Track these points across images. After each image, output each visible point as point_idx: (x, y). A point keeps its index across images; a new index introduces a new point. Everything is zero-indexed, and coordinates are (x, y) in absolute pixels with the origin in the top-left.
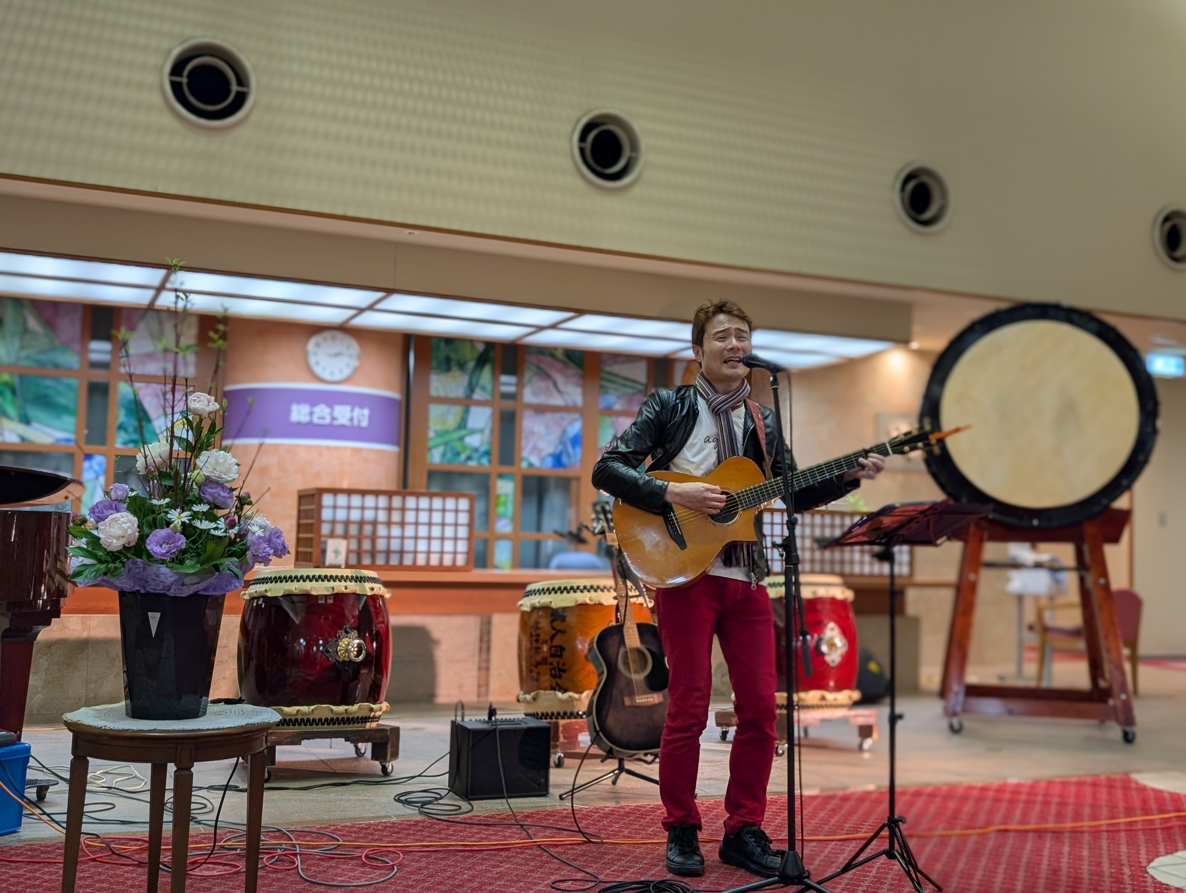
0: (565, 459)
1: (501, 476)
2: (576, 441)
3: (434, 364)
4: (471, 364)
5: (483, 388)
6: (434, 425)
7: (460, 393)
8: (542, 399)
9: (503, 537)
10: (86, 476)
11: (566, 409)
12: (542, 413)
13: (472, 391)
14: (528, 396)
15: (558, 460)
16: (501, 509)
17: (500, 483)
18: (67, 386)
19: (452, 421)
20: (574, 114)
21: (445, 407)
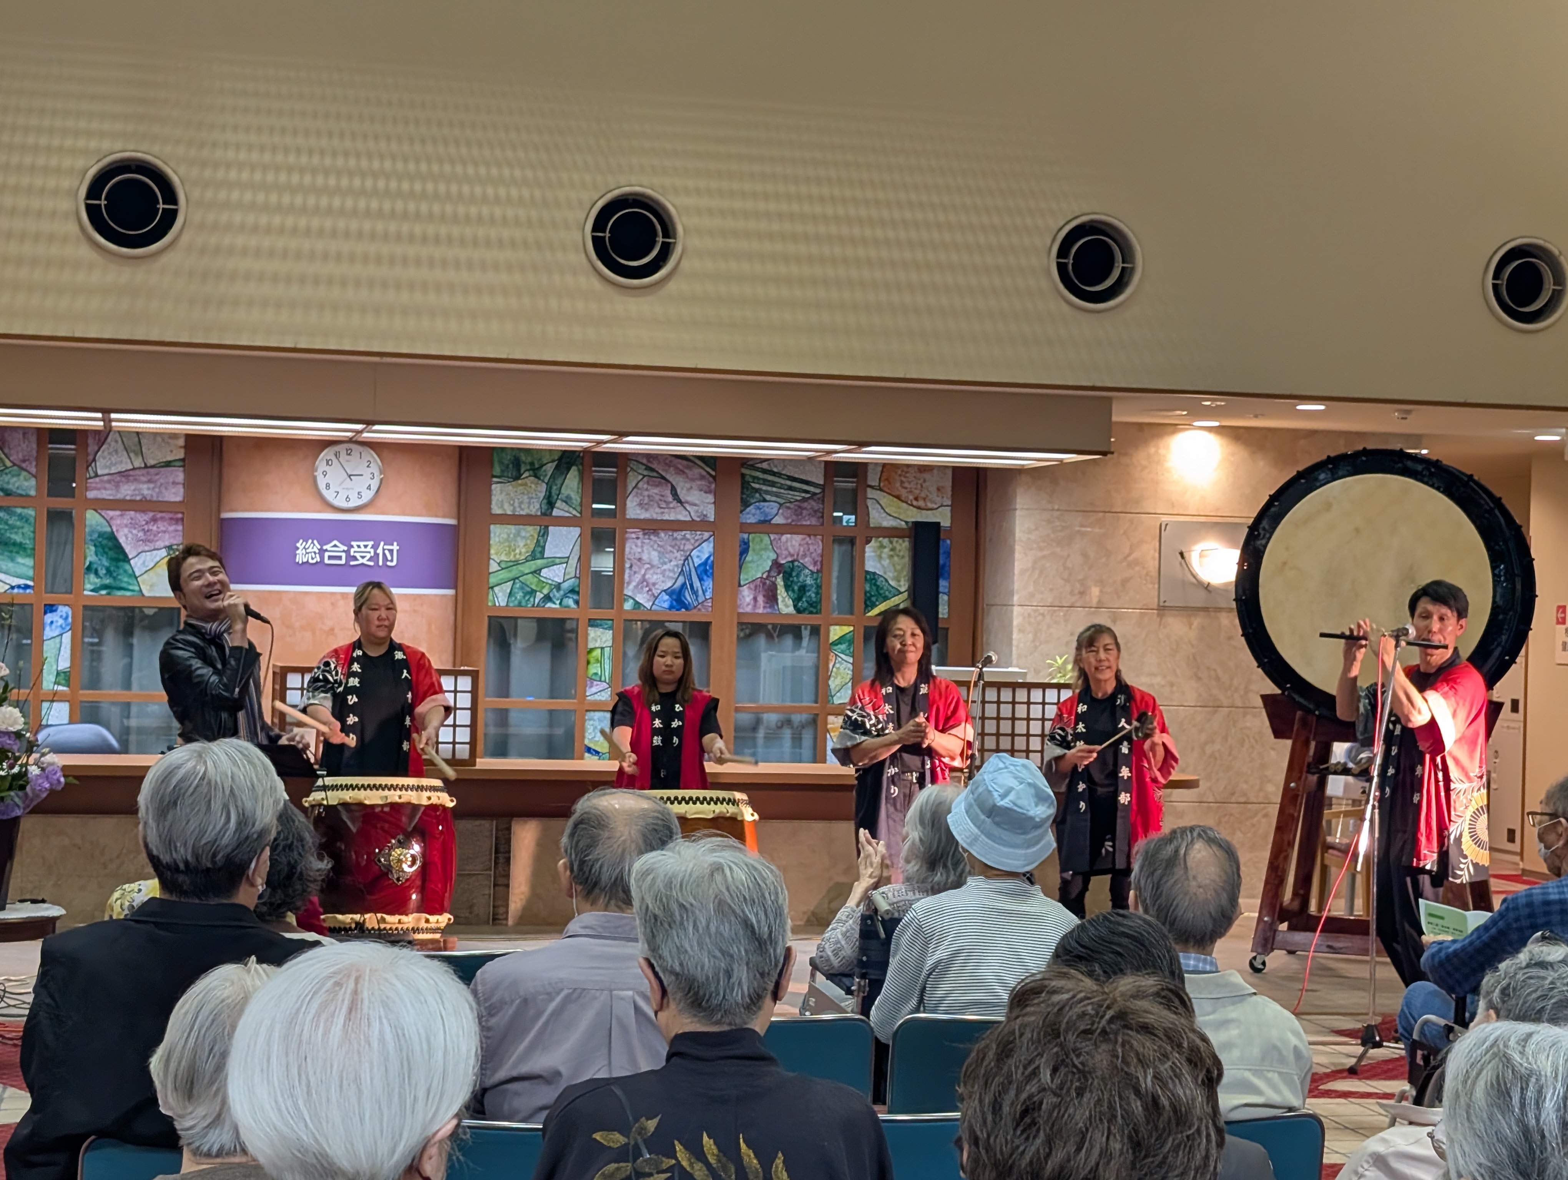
0: (688, 597)
1: (593, 623)
2: (704, 570)
3: (497, 470)
4: (550, 468)
5: (567, 501)
6: (497, 554)
7: (534, 508)
8: (653, 513)
9: (597, 707)
10: (48, 633)
11: (691, 525)
12: (655, 532)
13: (551, 504)
14: (634, 510)
15: (677, 598)
16: (594, 669)
17: (592, 632)
18: (21, 517)
19: (522, 549)
20: (587, 197)
21: (512, 529)
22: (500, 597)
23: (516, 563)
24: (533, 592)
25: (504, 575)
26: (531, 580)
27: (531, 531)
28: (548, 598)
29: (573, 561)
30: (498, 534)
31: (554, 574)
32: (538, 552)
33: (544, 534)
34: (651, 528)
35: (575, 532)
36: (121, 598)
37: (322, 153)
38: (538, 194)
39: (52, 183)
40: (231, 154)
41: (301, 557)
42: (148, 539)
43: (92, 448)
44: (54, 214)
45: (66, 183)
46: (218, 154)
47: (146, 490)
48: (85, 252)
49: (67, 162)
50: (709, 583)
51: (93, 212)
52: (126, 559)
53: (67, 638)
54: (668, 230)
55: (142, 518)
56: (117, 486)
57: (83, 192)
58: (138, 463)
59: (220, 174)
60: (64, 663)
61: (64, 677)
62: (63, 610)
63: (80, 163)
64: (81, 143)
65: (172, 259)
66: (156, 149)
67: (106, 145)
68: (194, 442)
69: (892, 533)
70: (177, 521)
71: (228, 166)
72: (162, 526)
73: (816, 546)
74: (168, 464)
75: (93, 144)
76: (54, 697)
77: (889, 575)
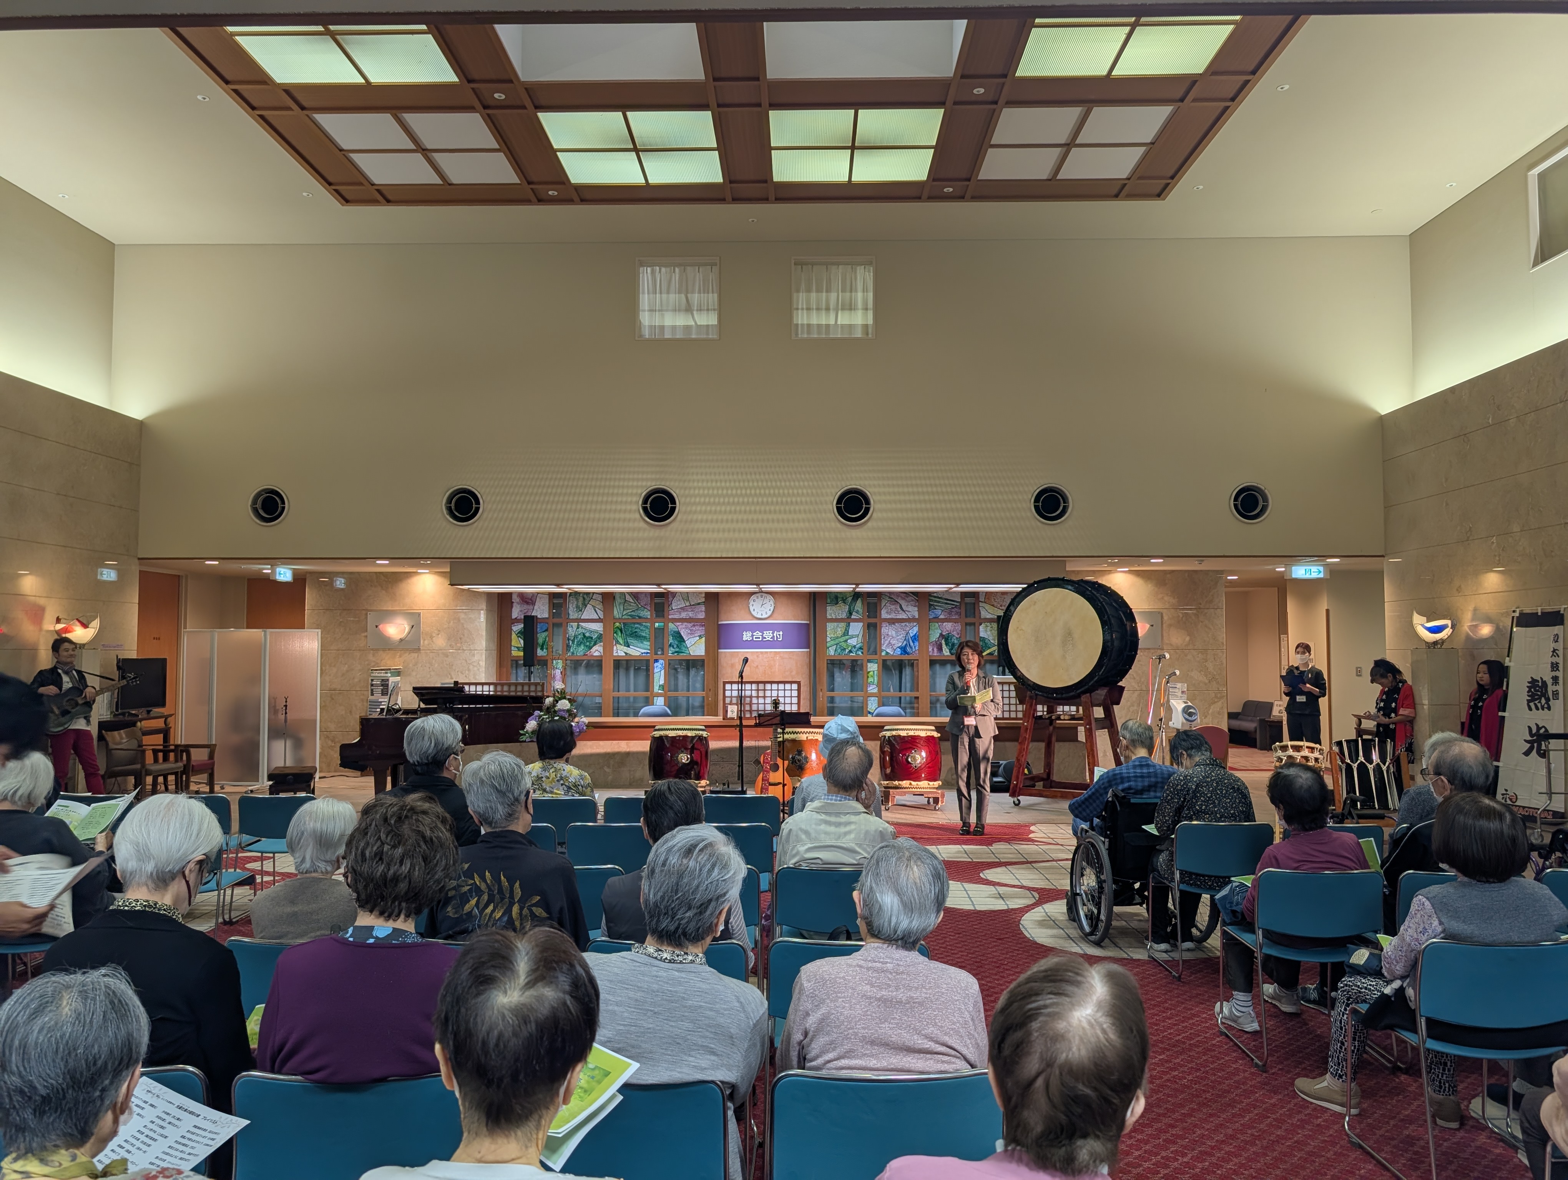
0: (908, 649)
1: (869, 661)
2: (915, 638)
3: (829, 601)
4: (850, 599)
5: (857, 612)
6: (830, 634)
7: (844, 616)
8: (893, 616)
9: (873, 695)
10: (656, 670)
11: (908, 620)
12: (894, 623)
13: (851, 614)
14: (884, 615)
15: (904, 650)
16: (870, 680)
17: (869, 665)
18: (645, 626)
19: (840, 632)
20: (834, 491)
21: (836, 624)
22: (831, 652)
23: (838, 638)
24: (845, 649)
25: (833, 642)
26: (844, 645)
27: (843, 625)
28: (850, 651)
29: (860, 636)
30: (830, 626)
31: (853, 642)
32: (846, 633)
33: (848, 626)
34: (892, 622)
35: (861, 624)
36: (682, 656)
37: (730, 481)
38: (814, 491)
39: (629, 499)
40: (695, 484)
41: (745, 639)
42: (692, 633)
43: (670, 599)
44: (630, 511)
45: (634, 499)
46: (691, 484)
47: (691, 614)
48: (642, 525)
49: (635, 491)
50: (917, 644)
51: (645, 509)
52: (684, 641)
53: (663, 672)
54: (868, 502)
55: (689, 625)
56: (680, 613)
57: (640, 502)
58: (688, 604)
59: (692, 492)
60: (662, 682)
61: (662, 687)
62: (661, 661)
63: (639, 491)
64: (640, 483)
65: (674, 525)
66: (668, 484)
67: (649, 484)
68: (708, 595)
69: (991, 621)
70: (703, 626)
71: (695, 488)
72: (697, 628)
73: (959, 627)
74: (699, 604)
75: (644, 483)
76: (659, 695)
77: (990, 638)
